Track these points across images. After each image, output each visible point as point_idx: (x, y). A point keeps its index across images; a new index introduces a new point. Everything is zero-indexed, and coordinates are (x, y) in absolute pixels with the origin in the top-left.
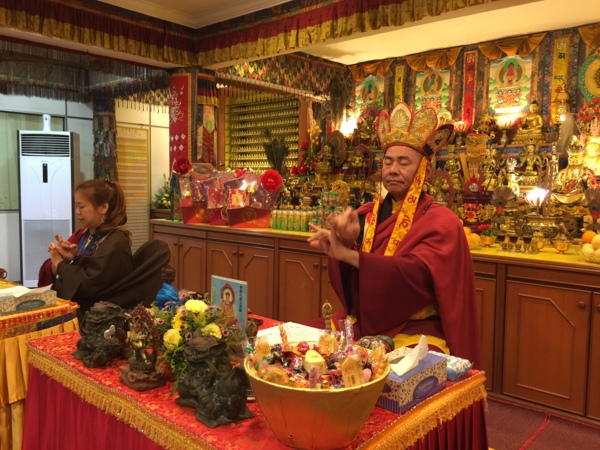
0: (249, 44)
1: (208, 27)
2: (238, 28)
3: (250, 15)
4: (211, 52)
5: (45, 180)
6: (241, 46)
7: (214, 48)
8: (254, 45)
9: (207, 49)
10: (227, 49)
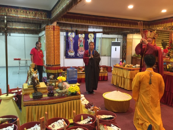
0: (162, 24)
1: (152, 21)
2: (160, 21)
3: (163, 19)
4: (153, 26)
6: (160, 25)
7: (154, 25)
8: (164, 24)
9: (152, 25)
10: (157, 25)
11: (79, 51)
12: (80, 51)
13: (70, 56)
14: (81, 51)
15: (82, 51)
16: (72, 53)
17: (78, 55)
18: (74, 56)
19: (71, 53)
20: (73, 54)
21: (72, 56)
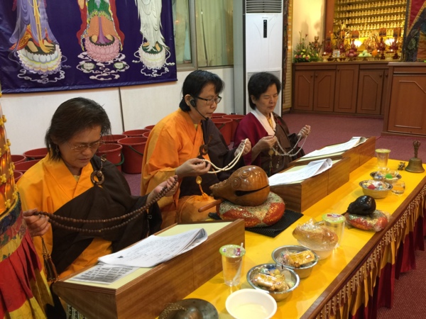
5: (265, 36)
11: (87, 42)
12: (95, 38)
13: (37, 76)
14: (98, 44)
15: (109, 43)
16: (43, 58)
17: (88, 67)
18: (63, 77)
19: (40, 52)
20: (51, 62)
21: (51, 77)
